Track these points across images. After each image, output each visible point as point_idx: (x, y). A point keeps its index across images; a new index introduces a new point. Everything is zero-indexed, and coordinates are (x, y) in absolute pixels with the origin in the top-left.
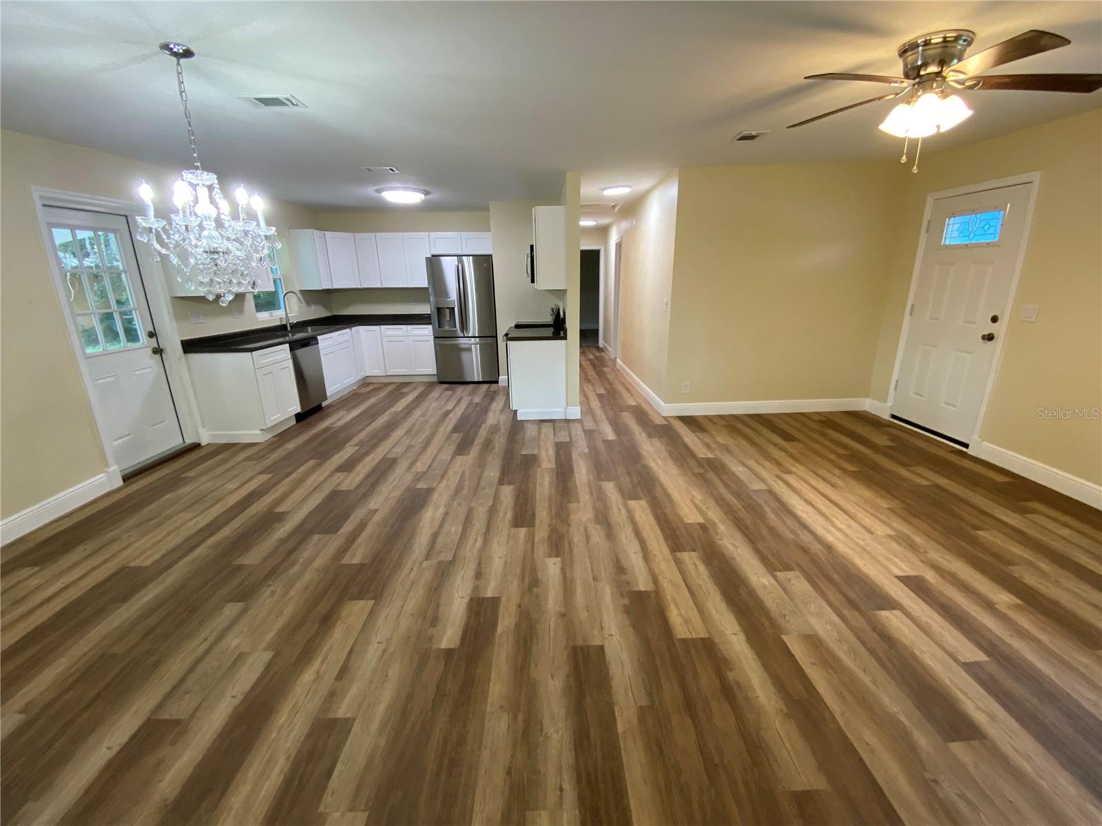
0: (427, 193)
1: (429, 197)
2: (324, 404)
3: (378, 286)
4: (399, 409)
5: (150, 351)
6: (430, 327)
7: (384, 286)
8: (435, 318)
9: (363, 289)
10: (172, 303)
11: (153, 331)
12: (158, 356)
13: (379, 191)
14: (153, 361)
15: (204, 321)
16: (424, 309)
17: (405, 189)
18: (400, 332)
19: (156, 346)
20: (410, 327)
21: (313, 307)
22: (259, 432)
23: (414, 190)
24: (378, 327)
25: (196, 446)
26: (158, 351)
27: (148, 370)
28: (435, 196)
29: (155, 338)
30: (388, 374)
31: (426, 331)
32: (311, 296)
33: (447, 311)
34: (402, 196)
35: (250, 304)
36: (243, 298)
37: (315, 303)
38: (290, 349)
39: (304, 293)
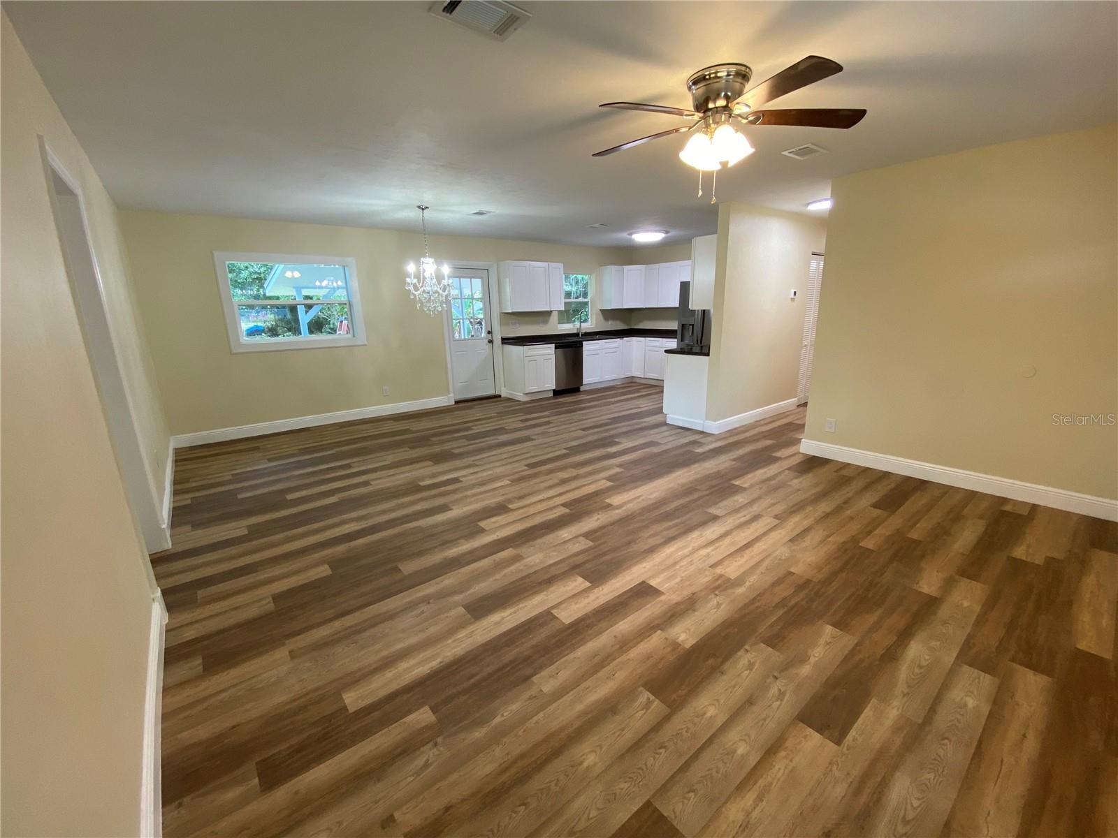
0: (667, 232)
1: (669, 235)
2: (582, 389)
3: (656, 306)
5: (487, 341)
6: (676, 340)
8: (679, 333)
9: (646, 308)
10: (500, 315)
11: (492, 331)
12: (491, 344)
13: (631, 234)
14: (487, 347)
15: (518, 327)
16: (673, 325)
17: (651, 231)
19: (491, 338)
20: (665, 340)
21: (610, 322)
22: (521, 394)
23: (656, 231)
24: (644, 338)
25: (500, 396)
26: (491, 341)
27: (484, 351)
28: (673, 233)
29: (491, 334)
30: (646, 377)
32: (608, 314)
33: (690, 328)
34: (647, 236)
35: (554, 318)
36: (549, 313)
37: (614, 319)
38: (556, 348)
39: (603, 311)
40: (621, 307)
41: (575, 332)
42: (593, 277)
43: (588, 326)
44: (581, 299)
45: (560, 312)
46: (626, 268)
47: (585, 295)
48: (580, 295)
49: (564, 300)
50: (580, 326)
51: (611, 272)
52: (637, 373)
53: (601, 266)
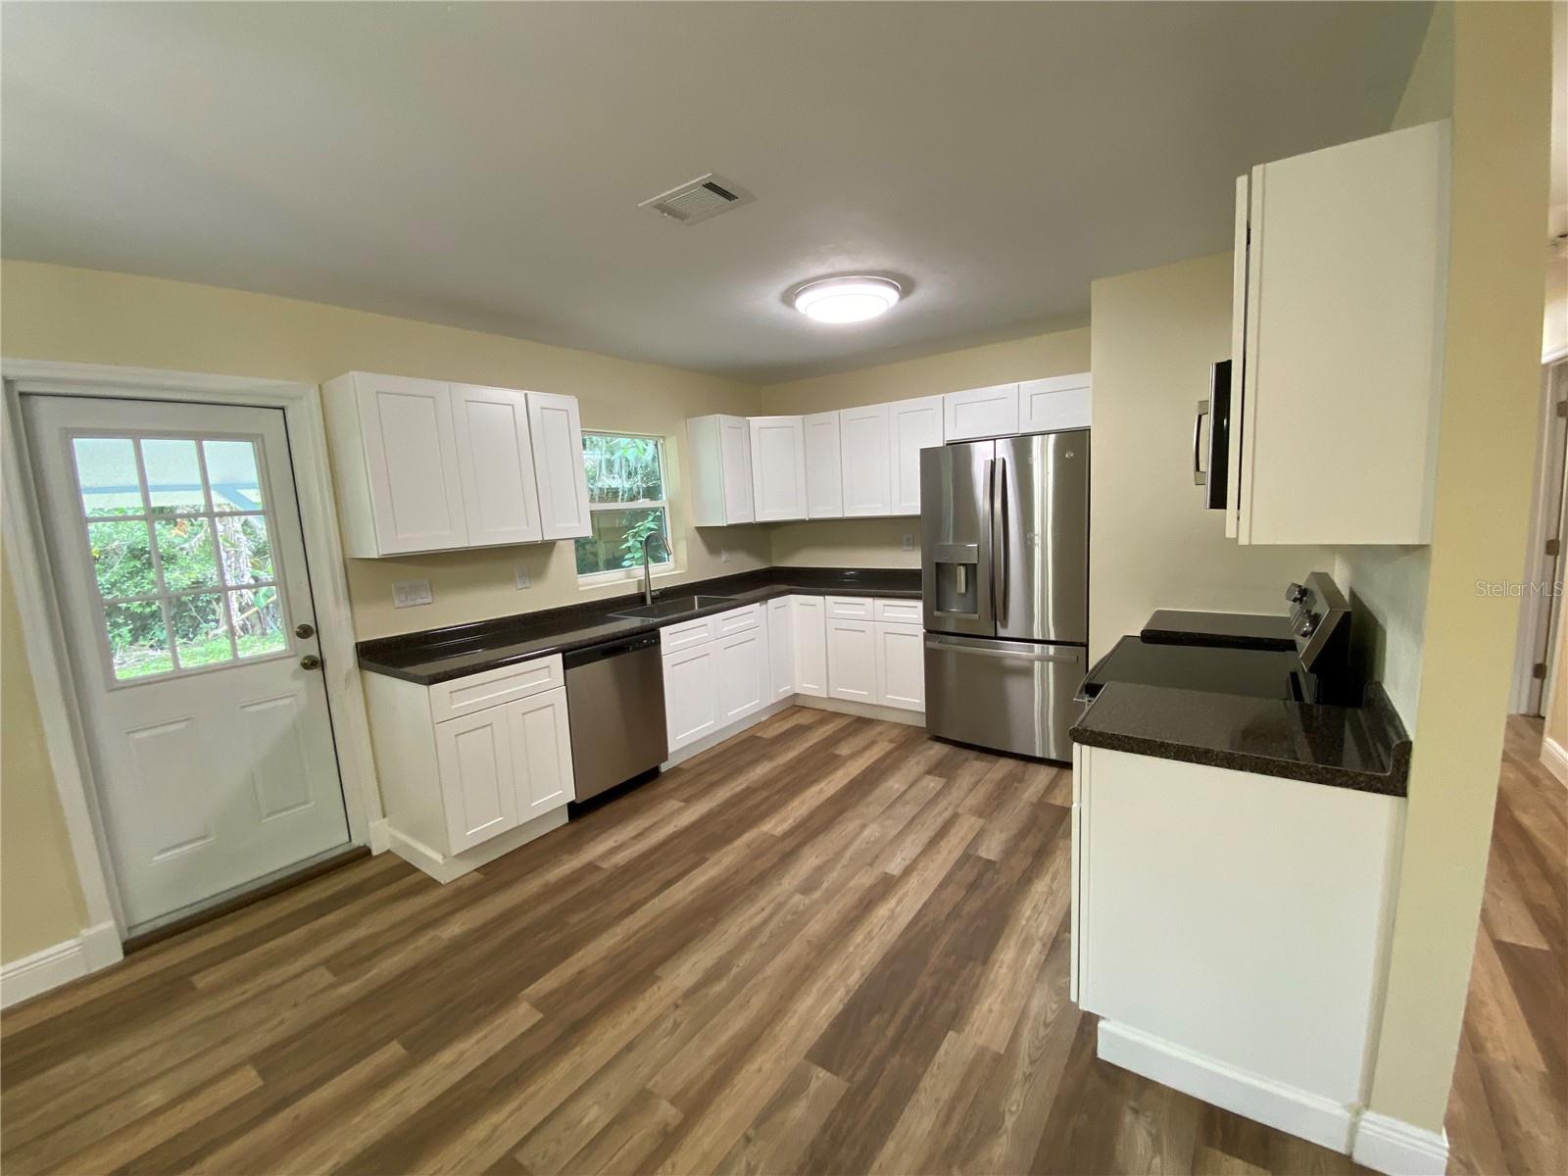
0: (906, 286)
2: (664, 767)
3: (838, 515)
4: (779, 830)
5: (295, 664)
6: (920, 605)
7: (849, 514)
8: (928, 581)
9: (812, 521)
11: (313, 625)
12: (316, 673)
13: (789, 297)
14: (301, 687)
15: (429, 600)
16: (910, 560)
18: (860, 612)
19: (315, 653)
20: (880, 602)
24: (822, 598)
25: (363, 854)
26: (319, 663)
27: (286, 701)
29: (314, 637)
30: (834, 696)
31: (909, 613)
32: (716, 538)
33: (962, 571)
35: (565, 559)
36: (546, 548)
37: (731, 547)
38: (567, 665)
39: (705, 532)
40: (750, 520)
41: (633, 590)
42: (671, 445)
43: (667, 572)
44: (643, 503)
45: (580, 543)
46: (756, 422)
47: (652, 492)
48: (639, 493)
49: (587, 507)
50: (647, 574)
51: (718, 430)
52: (810, 686)
53: (692, 413)
